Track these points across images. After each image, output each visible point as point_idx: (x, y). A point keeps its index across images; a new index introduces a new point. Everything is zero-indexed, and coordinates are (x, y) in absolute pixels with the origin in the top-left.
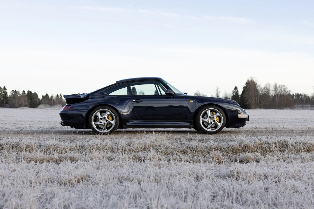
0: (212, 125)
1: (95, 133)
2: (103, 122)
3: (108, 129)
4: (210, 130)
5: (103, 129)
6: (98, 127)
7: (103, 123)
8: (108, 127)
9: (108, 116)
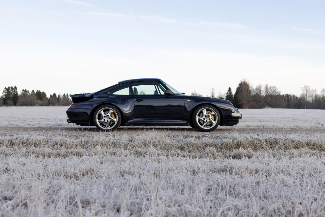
0: (207, 123)
1: (99, 129)
2: (106, 119)
3: (111, 126)
4: (205, 128)
5: (106, 126)
6: (101, 124)
7: (106, 121)
8: (111, 124)
9: (111, 115)
